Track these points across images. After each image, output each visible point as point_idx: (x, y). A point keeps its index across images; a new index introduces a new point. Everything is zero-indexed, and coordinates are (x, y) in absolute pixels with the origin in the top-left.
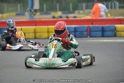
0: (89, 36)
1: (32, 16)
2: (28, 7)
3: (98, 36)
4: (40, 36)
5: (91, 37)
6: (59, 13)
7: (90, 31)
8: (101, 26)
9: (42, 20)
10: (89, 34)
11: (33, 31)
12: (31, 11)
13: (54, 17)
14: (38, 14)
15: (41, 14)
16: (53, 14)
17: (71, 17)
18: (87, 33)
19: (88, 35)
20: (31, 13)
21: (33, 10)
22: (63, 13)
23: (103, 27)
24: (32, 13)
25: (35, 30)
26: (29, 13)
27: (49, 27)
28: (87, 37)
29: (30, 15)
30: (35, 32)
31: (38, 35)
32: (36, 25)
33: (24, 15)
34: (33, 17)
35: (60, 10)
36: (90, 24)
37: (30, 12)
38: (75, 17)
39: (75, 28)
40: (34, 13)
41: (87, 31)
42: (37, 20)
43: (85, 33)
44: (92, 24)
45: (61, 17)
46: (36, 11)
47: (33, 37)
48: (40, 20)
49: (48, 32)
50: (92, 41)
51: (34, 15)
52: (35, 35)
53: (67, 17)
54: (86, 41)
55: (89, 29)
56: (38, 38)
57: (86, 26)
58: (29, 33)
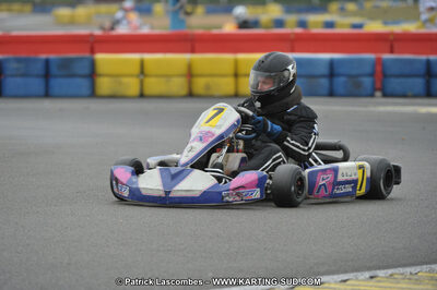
0: (378, 94)
1: (182, 16)
3: (410, 94)
4: (208, 87)
5: (385, 95)
6: (274, 11)
7: (385, 76)
8: (424, 57)
9: (215, 32)
10: (378, 85)
11: (184, 70)
14: (200, 10)
15: (209, 12)
17: (316, 24)
18: (374, 83)
19: (375, 89)
20: (178, 5)
22: (288, 11)
23: (428, 62)
24: (181, 7)
25: (190, 66)
26: (170, 7)
27: (241, 56)
28: (372, 95)
29: (176, 13)
30: (190, 74)
31: (200, 85)
32: (193, 51)
33: (148, 12)
34: (183, 22)
36: (385, 52)
37: (174, 4)
38: (330, 25)
39: (332, 63)
40: (189, 8)
41: (372, 75)
42: (200, 31)
43: (367, 81)
44: (392, 52)
45: (279, 23)
47: (184, 92)
48: (208, 32)
49: (236, 75)
50: (390, 109)
51: (188, 14)
52: (190, 84)
53: (302, 24)
54: (372, 109)
55: (379, 68)
56: (199, 96)
57: (371, 56)
58: (168, 76)
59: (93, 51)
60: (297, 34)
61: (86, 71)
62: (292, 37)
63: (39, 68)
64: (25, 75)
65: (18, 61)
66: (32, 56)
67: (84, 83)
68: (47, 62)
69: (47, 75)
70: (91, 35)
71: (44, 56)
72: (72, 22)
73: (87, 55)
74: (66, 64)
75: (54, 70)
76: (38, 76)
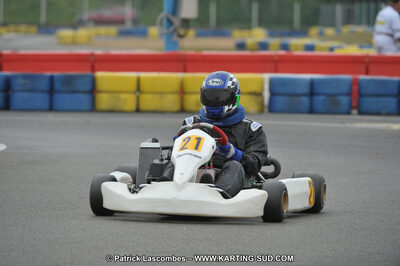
0: (355, 111)
1: (175, 38)
2: (161, 11)
3: (383, 112)
4: (198, 104)
5: (361, 113)
6: (259, 35)
7: (361, 95)
8: (396, 79)
9: (205, 53)
10: (355, 104)
11: (176, 87)
12: (170, 23)
13: (241, 46)
14: (191, 33)
15: (199, 35)
16: (238, 35)
17: (297, 47)
18: (351, 102)
19: (351, 108)
20: (172, 28)
21: (177, 22)
22: (272, 35)
24: (175, 30)
25: (182, 85)
26: (165, 30)
28: (349, 113)
29: (169, 35)
30: (182, 92)
31: (191, 102)
32: (185, 70)
33: (144, 34)
34: (176, 43)
35: (262, 23)
36: (361, 73)
37: (168, 28)
38: (310, 48)
39: (312, 83)
40: (182, 32)
41: (349, 94)
42: (192, 52)
43: (345, 100)
44: (367, 73)
45: (264, 46)
46: (186, 23)
47: (177, 107)
48: (199, 53)
50: (364, 125)
51: (181, 37)
52: (182, 100)
53: (285, 47)
55: (355, 88)
56: (190, 112)
57: (348, 77)
58: (161, 93)
59: (93, 70)
60: (280, 56)
61: (87, 87)
62: (276, 58)
63: (44, 85)
64: (30, 91)
65: (26, 77)
66: (39, 73)
67: (85, 99)
68: (52, 78)
69: (51, 91)
70: (92, 55)
71: (49, 74)
72: (74, 42)
73: (89, 73)
74: (69, 81)
75: (58, 86)
76: (42, 92)
